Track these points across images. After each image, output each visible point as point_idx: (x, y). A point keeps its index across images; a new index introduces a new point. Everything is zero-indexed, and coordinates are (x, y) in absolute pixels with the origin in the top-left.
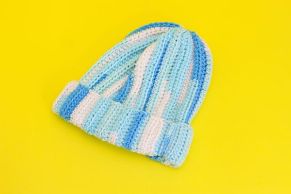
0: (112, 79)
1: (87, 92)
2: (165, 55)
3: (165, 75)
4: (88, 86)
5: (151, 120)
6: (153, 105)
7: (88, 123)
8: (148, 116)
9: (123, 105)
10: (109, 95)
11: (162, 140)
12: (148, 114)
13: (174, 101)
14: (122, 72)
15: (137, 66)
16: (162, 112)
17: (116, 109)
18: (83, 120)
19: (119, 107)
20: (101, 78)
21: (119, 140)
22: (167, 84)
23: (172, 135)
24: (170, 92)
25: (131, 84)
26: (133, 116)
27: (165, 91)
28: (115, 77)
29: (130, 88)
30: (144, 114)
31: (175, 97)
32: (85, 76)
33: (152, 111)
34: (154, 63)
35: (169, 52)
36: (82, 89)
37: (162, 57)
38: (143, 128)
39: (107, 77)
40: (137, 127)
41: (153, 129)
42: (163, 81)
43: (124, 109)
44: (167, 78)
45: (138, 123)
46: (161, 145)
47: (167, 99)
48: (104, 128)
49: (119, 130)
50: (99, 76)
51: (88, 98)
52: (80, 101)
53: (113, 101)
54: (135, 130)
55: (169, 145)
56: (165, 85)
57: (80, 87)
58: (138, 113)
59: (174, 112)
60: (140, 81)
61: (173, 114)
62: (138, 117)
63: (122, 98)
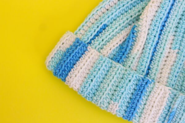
0: (113, 31)
1: (85, 48)
2: (174, 7)
3: (171, 30)
4: (87, 40)
5: (155, 88)
6: (158, 66)
7: (85, 90)
8: (153, 83)
9: (125, 68)
10: (110, 52)
11: (166, 113)
12: (152, 81)
13: (180, 62)
14: (124, 23)
15: (142, 20)
16: (167, 75)
17: (118, 73)
18: (81, 85)
19: (121, 70)
20: (101, 29)
21: (119, 112)
22: (173, 40)
23: (178, 108)
24: (176, 51)
25: (134, 39)
26: (135, 83)
27: (170, 48)
28: (116, 28)
29: (133, 44)
30: (148, 80)
31: (182, 58)
32: (83, 26)
33: (157, 74)
34: (161, 17)
35: (178, 4)
36: (80, 45)
37: (170, 9)
38: (146, 97)
39: (107, 28)
40: (140, 97)
41: (157, 100)
42: (169, 37)
43: (126, 73)
44: (174, 33)
45: (142, 92)
46: (165, 118)
47: (173, 59)
48: (104, 96)
49: (121, 100)
50: (98, 27)
51: (87, 58)
52: (77, 61)
53: (114, 62)
54: (138, 101)
55: (174, 119)
56: (171, 41)
57: (78, 42)
58: (141, 79)
59: (180, 77)
60: (144, 37)
61: (179, 79)
62: (142, 84)
63: (123, 57)
